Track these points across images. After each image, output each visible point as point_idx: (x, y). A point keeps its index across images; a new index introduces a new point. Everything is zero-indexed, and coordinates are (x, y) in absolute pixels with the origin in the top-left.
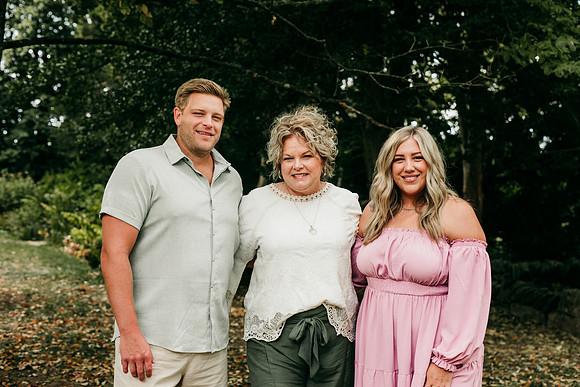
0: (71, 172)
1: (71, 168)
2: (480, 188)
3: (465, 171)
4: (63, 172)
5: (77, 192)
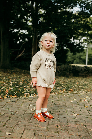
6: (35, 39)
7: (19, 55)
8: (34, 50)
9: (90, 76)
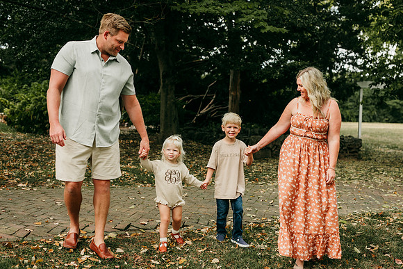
0: (12, 78)
1: (12, 76)
2: (238, 87)
3: (231, 77)
4: (6, 78)
5: (14, 90)
6: (234, 75)
7: (202, 109)
8: (232, 101)
9: (345, 156)
